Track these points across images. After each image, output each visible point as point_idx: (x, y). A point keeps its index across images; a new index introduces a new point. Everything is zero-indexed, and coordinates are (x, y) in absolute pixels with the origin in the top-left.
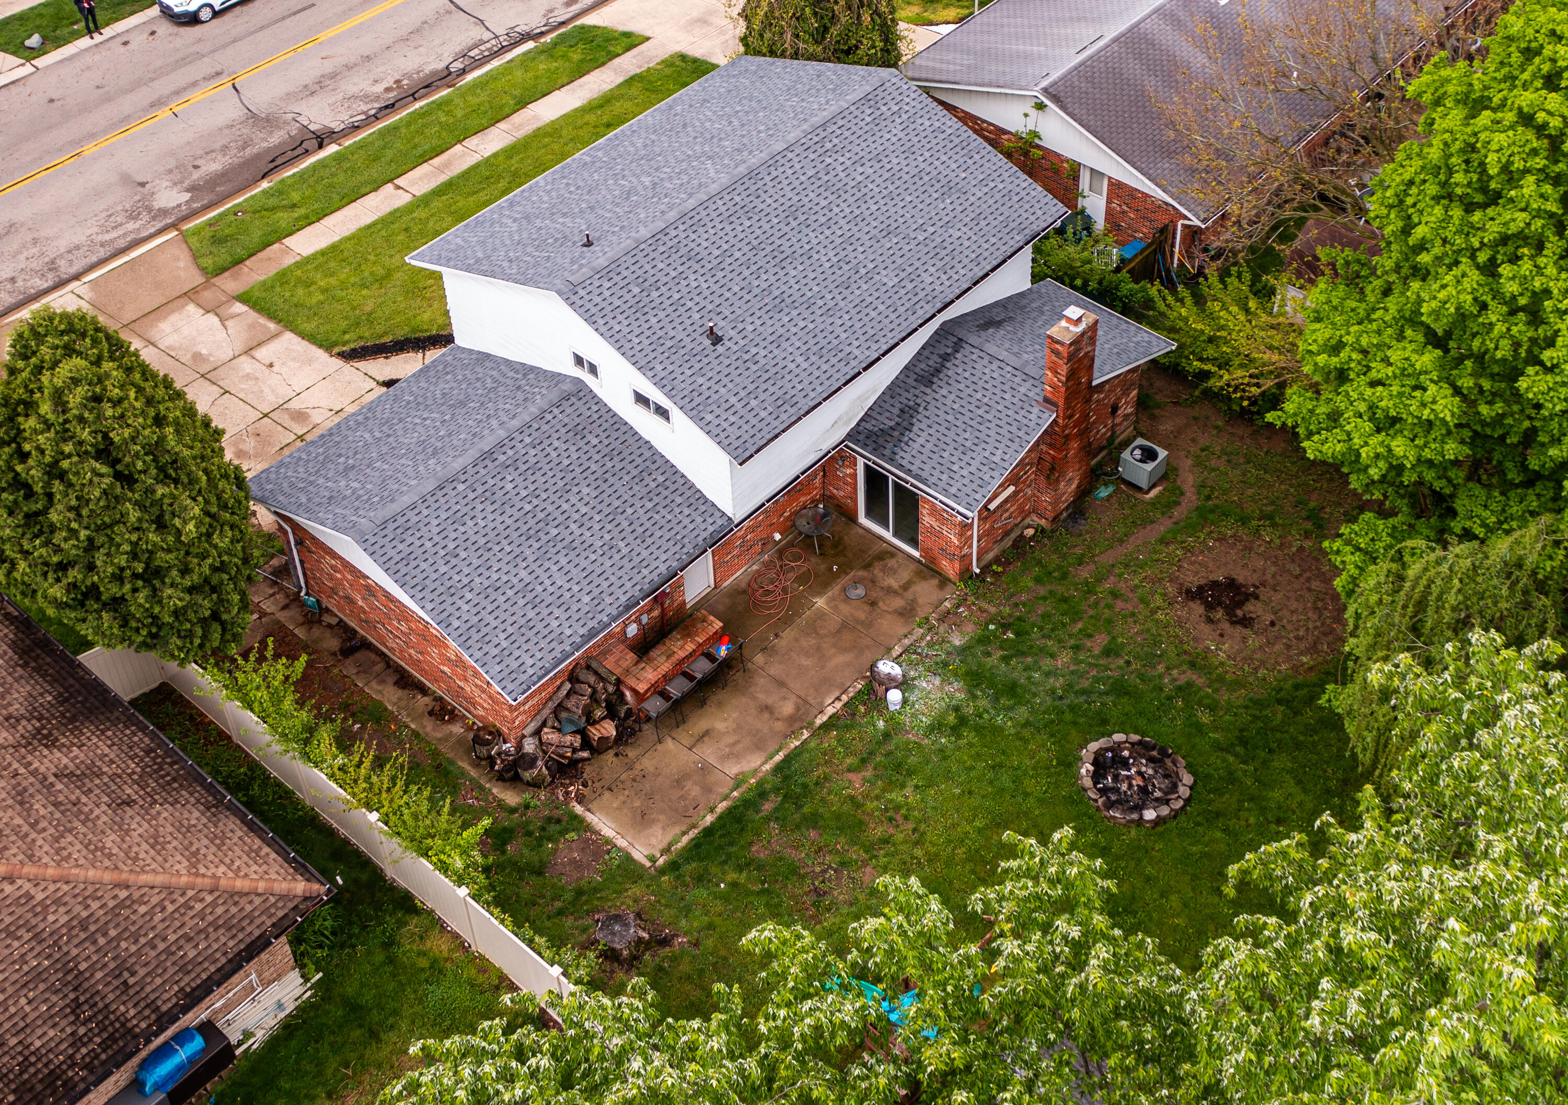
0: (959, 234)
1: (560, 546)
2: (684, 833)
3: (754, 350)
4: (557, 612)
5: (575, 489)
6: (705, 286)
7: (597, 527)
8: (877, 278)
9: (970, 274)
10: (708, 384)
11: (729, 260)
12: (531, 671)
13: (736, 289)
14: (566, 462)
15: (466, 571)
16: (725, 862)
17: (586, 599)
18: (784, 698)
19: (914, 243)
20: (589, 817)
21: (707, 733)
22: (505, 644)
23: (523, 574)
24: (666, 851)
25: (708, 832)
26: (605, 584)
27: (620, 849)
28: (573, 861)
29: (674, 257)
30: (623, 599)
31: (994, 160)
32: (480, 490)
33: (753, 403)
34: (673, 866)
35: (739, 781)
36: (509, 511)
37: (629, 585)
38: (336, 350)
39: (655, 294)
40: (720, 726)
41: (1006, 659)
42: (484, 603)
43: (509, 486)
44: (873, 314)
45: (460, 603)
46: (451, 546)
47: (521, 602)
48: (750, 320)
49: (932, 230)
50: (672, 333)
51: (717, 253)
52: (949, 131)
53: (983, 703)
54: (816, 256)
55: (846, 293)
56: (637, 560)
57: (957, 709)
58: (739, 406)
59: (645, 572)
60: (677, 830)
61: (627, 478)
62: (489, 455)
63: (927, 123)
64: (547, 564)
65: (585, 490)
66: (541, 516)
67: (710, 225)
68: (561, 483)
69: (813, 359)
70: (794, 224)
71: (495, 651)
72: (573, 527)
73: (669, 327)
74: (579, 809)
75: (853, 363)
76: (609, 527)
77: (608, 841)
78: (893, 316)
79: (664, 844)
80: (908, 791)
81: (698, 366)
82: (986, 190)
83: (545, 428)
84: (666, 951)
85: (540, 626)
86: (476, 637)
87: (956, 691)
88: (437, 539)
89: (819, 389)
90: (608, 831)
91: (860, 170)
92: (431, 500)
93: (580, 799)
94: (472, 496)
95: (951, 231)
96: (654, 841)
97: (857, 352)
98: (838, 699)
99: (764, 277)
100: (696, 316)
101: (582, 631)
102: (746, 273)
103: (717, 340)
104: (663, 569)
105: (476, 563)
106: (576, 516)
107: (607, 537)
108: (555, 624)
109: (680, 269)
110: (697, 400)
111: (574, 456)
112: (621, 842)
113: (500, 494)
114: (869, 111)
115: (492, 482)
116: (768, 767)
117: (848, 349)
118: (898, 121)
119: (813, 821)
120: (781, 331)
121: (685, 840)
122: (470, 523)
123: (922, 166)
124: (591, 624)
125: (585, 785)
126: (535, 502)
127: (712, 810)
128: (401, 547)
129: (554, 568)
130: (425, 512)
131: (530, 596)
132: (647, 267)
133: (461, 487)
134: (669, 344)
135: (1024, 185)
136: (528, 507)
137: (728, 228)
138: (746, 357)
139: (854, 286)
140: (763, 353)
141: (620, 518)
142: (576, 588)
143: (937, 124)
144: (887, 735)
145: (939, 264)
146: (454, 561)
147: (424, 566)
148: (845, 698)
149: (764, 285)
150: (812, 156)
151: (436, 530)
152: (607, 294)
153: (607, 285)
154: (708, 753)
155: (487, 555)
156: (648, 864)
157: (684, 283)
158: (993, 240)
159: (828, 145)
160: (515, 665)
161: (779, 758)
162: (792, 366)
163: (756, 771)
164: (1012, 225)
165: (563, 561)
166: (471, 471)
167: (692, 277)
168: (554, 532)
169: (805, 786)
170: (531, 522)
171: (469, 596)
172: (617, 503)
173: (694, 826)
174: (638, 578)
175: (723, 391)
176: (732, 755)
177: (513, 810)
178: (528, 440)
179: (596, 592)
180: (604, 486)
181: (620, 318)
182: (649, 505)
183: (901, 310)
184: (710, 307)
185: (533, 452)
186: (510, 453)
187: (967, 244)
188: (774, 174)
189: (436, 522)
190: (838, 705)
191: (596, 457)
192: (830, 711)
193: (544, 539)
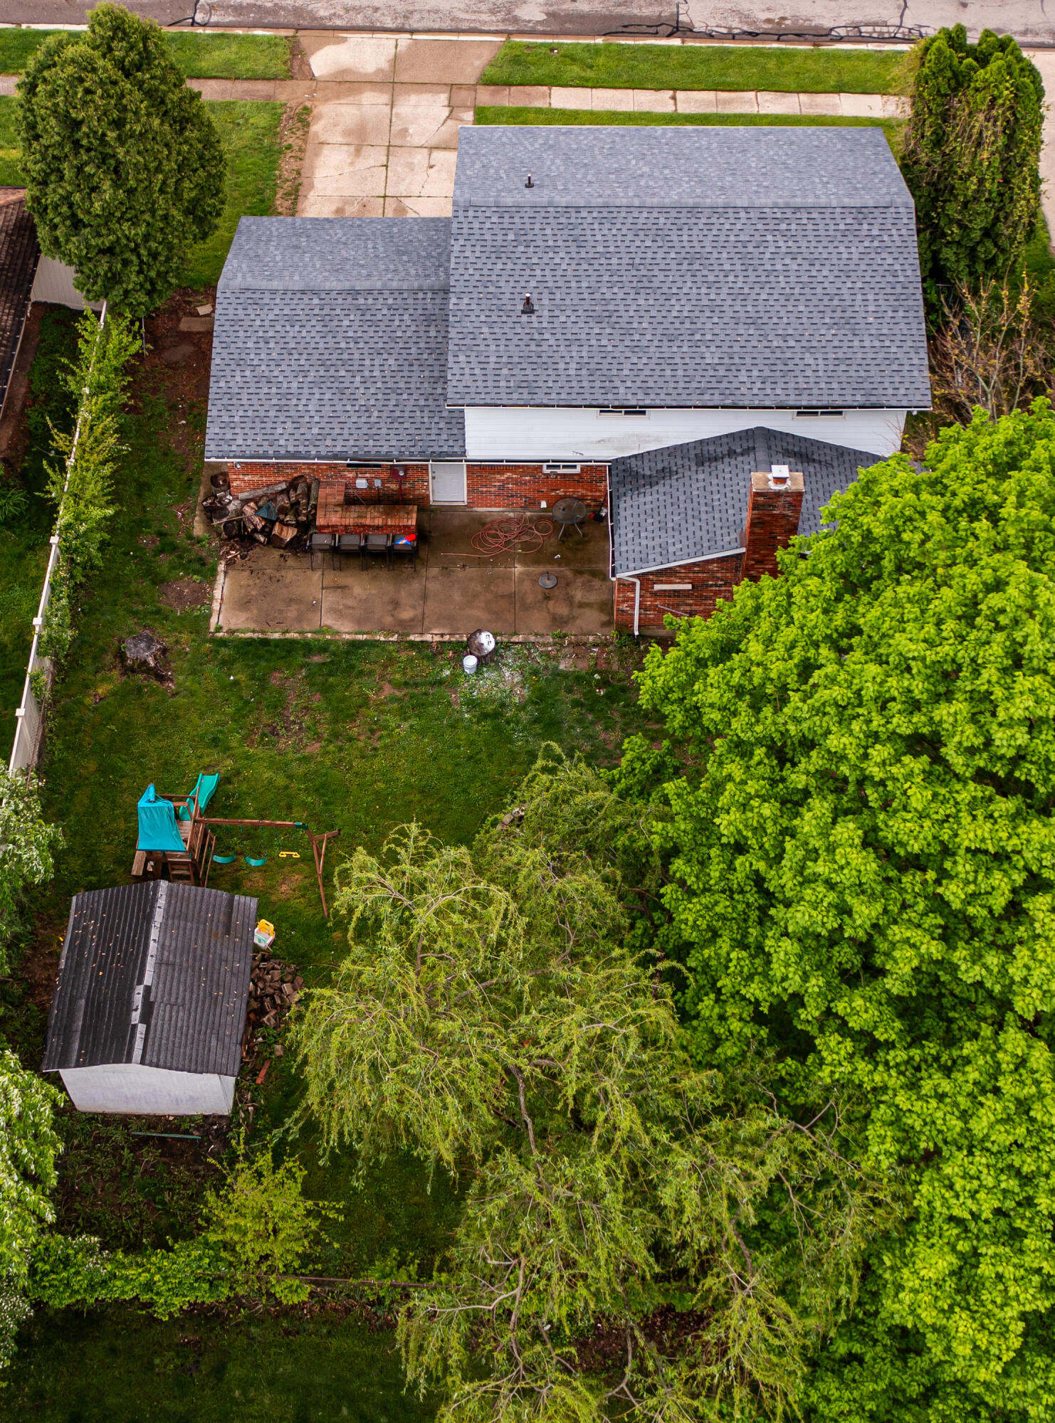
0: (811, 361)
1: (336, 384)
2: (254, 632)
3: (547, 336)
4: (289, 425)
5: (385, 356)
6: (564, 266)
7: (373, 390)
8: (703, 349)
9: (783, 398)
10: (487, 336)
11: (603, 261)
12: (234, 448)
13: (585, 284)
14: (399, 334)
15: (263, 356)
16: (248, 666)
17: (315, 431)
18: (414, 607)
19: (765, 343)
20: (221, 578)
21: (343, 588)
22: (237, 419)
23: (295, 385)
24: (231, 632)
25: (265, 642)
26: (337, 431)
27: (211, 609)
28: (181, 592)
29: (566, 232)
30: (339, 449)
31: (914, 326)
32: (324, 312)
33: (505, 371)
34: (223, 643)
35: (320, 631)
36: (329, 339)
37: (351, 442)
39: (521, 249)
40: (357, 590)
41: (576, 704)
42: (252, 385)
43: (346, 323)
44: (668, 373)
45: (238, 373)
46: (271, 334)
47: (275, 401)
48: (568, 313)
49: (792, 343)
50: (502, 284)
51: (600, 249)
52: (901, 279)
53: (524, 717)
54: (673, 302)
55: (666, 343)
56: (374, 431)
57: (503, 705)
58: (492, 366)
59: (371, 443)
60: (252, 626)
61: (427, 374)
62: (355, 293)
63: (890, 261)
64: (315, 390)
65: (391, 362)
66: (345, 356)
67: (619, 226)
68: (381, 345)
69: (584, 372)
70: (685, 267)
71: (226, 419)
72: (358, 379)
73: (505, 278)
74: (221, 567)
75: (610, 396)
76: (380, 396)
77: (212, 599)
78: (682, 385)
79: (233, 627)
80: (405, 725)
81: (494, 318)
82: (877, 344)
83: (410, 301)
84: (155, 683)
85: (270, 425)
86: (225, 401)
87: (521, 694)
88: (266, 323)
89: (563, 396)
90: (217, 594)
91: (787, 261)
92: (289, 295)
93: (230, 564)
94: (316, 312)
95: (807, 355)
96: (233, 621)
97: (622, 390)
98: (442, 635)
99: (615, 290)
100: (533, 284)
101: (291, 449)
102: (606, 278)
103: (529, 308)
104: (384, 450)
105: (274, 355)
106: (367, 374)
107: (372, 402)
108: (280, 431)
109: (559, 243)
110: (467, 341)
111: (409, 334)
112: (216, 606)
113: (335, 323)
114: (849, 221)
115: (338, 311)
116: (348, 637)
117: (617, 383)
118: (867, 244)
119: (326, 689)
120: (583, 336)
121: (249, 635)
122: (297, 328)
123: (844, 291)
124: (301, 449)
125: (243, 557)
126: (352, 345)
127: (284, 633)
128: (240, 312)
129: (317, 396)
130: (278, 301)
131: (284, 402)
132: (537, 226)
133: (316, 301)
134: (492, 289)
135: (915, 361)
136: (343, 345)
137: (630, 237)
138: (536, 336)
139: (678, 343)
140: (552, 342)
141: (393, 396)
142: (317, 419)
143: (897, 267)
144: (441, 683)
145: (767, 373)
146: (262, 345)
147: (241, 334)
148: (447, 638)
149: (608, 296)
150: (760, 226)
151: (272, 317)
152: (488, 225)
153: (494, 219)
154: (329, 599)
155: (286, 356)
156: (212, 630)
157: (551, 255)
158: (835, 385)
159: (783, 226)
160: (229, 436)
161: (360, 637)
162: (562, 366)
163: (338, 633)
164: (866, 385)
165: (328, 396)
166: (333, 295)
167: (562, 255)
168: (342, 373)
169: (352, 667)
170: (335, 356)
171: (247, 373)
172: (402, 385)
173: (263, 632)
174: (361, 443)
175: (493, 348)
176: (338, 613)
177: (190, 537)
178: (390, 301)
179: (327, 431)
180: (406, 368)
181: (478, 249)
182: (422, 402)
183: (694, 385)
184: (550, 284)
185: (385, 311)
186: (370, 301)
187: (809, 373)
188: (713, 220)
189: (277, 312)
190: (437, 639)
191: (422, 345)
192: (428, 638)
193: (332, 372)
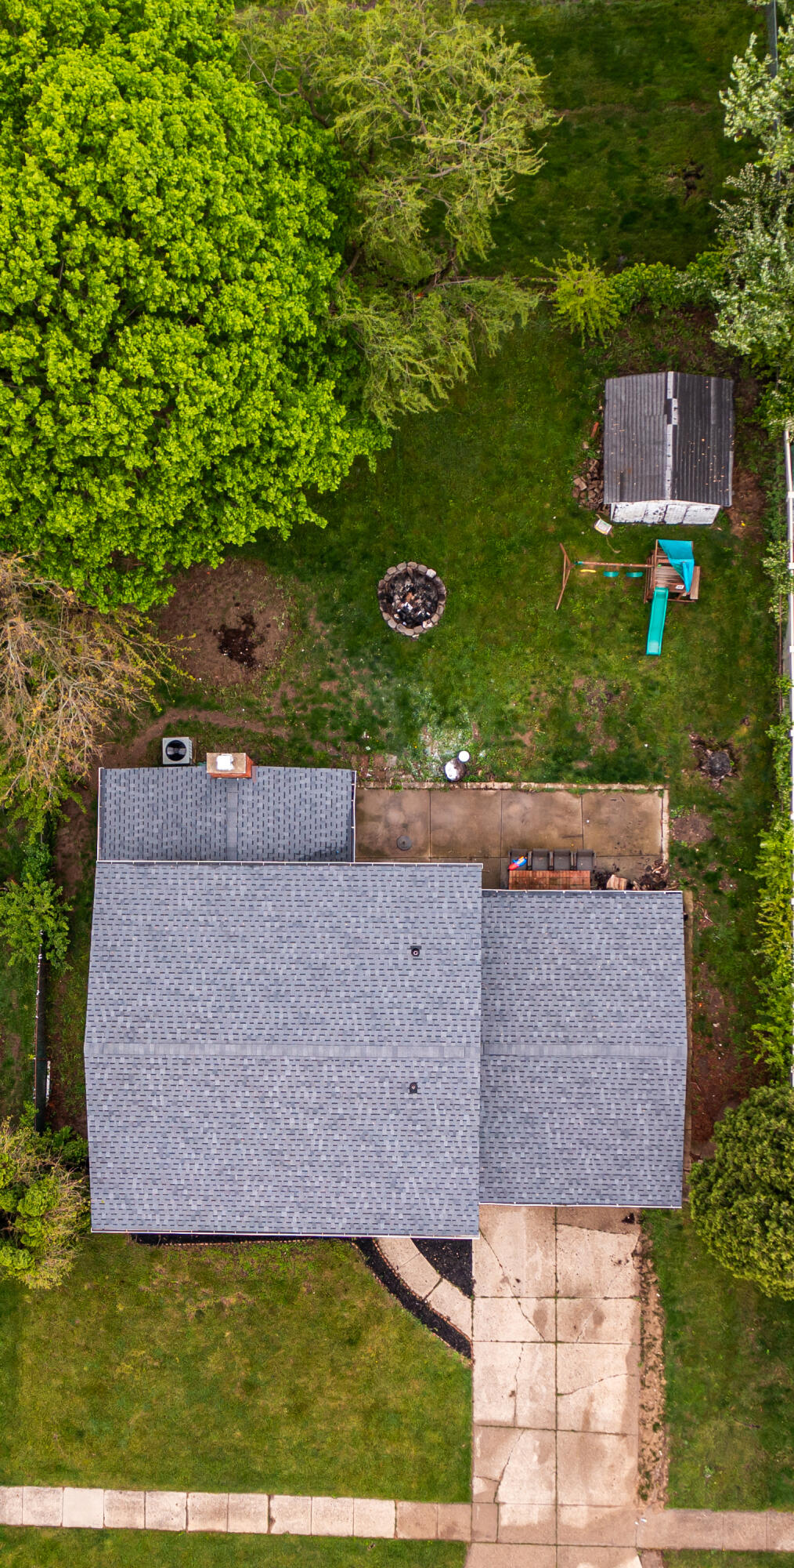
0: (187, 902)
1: (578, 957)
2: (633, 791)
4: (615, 921)
5: (538, 983)
6: (385, 989)
7: (547, 951)
8: (273, 914)
9: (213, 871)
10: (449, 926)
11: (352, 994)
12: (659, 901)
13: (368, 972)
14: (527, 1003)
15: (642, 983)
16: (635, 756)
17: (593, 916)
18: (509, 817)
19: (223, 919)
20: (665, 846)
21: (566, 837)
22: (659, 926)
23: (613, 957)
24: (651, 791)
25: (624, 780)
26: (574, 916)
27: (670, 814)
28: (696, 830)
29: (383, 1022)
30: (573, 900)
31: (100, 933)
32: (591, 1024)
33: (435, 895)
34: (658, 778)
35: (579, 793)
36: (587, 999)
37: (562, 905)
38: (466, 1363)
40: (555, 834)
42: (648, 957)
43: (573, 1014)
44: (303, 893)
45: (661, 967)
46: (637, 1004)
47: (629, 942)
48: (382, 947)
49: (201, 919)
50: (438, 973)
51: (354, 1006)
52: (105, 975)
54: (295, 956)
55: (303, 919)
56: (544, 915)
57: (439, 723)
58: (445, 900)
59: (546, 905)
60: (636, 797)
61: (502, 966)
62: (566, 1041)
63: (112, 992)
64: (595, 952)
65: (532, 978)
66: (571, 983)
67: (337, 1028)
68: (542, 993)
70: (283, 988)
71: (667, 926)
72: (560, 962)
73: (435, 979)
74: (666, 856)
75: (350, 873)
76: (540, 946)
77: (670, 825)
78: (293, 883)
79: (649, 796)
81: (444, 942)
82: (133, 918)
83: (518, 1034)
85: (632, 921)
86: (670, 942)
87: (424, 737)
88: (641, 1014)
89: (388, 874)
90: (666, 829)
91: (197, 993)
92: (623, 1040)
93: (659, 863)
94: (599, 1025)
95: (190, 908)
96: (651, 802)
97: (341, 878)
98: (486, 788)
99: (342, 967)
100: (411, 973)
101: (611, 900)
102: (350, 978)
103: (415, 949)
104: (535, 899)
105: (632, 984)
106: (552, 967)
107: (547, 941)
108: (622, 916)
109: (388, 1011)
110: (466, 921)
111: (518, 1003)
112: (666, 816)
113: (582, 1014)
114: (141, 1031)
115: (580, 1025)
116: (560, 786)
117: (344, 884)
118: (129, 1009)
119: (573, 735)
120: (370, 925)
121: (637, 787)
122: (615, 1009)
123: (153, 965)
124: (603, 900)
125: (649, 868)
126: (567, 993)
127: (609, 790)
128: (665, 1025)
129: (593, 947)
130: (633, 1035)
131: (621, 942)
132: (407, 1028)
133: (600, 1035)
134: (446, 968)
135: (104, 901)
136: (574, 993)
137: (328, 1017)
138: (409, 926)
139: (294, 920)
140: (397, 920)
141: (529, 946)
142: (592, 926)
143: (107, 986)
144: (486, 746)
145: (224, 893)
146: (644, 994)
147: (662, 1004)
148: (483, 785)
149: (349, 961)
150: (217, 1026)
151: (638, 1020)
154: (577, 825)
155: (623, 983)
156: (666, 792)
157: (396, 1001)
158: (171, 882)
159: (197, 1026)
160: (664, 911)
161: (549, 786)
163: (567, 790)
164: (146, 882)
165: (584, 947)
166: (585, 1040)
167: (386, 1000)
168: (573, 967)
169: (555, 758)
170: (581, 982)
171: (653, 968)
172: (523, 956)
173: (626, 791)
174: (554, 905)
176: (568, 810)
178: (536, 1034)
179: (584, 915)
180: (520, 971)
182: (505, 941)
183: (282, 883)
184: (397, 973)
185: (540, 1024)
186: (553, 1034)
187: (190, 893)
188: (256, 1032)
189: (633, 1025)
190: (490, 785)
191: (507, 992)
192: (497, 785)
193: (582, 968)
